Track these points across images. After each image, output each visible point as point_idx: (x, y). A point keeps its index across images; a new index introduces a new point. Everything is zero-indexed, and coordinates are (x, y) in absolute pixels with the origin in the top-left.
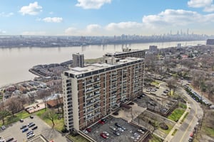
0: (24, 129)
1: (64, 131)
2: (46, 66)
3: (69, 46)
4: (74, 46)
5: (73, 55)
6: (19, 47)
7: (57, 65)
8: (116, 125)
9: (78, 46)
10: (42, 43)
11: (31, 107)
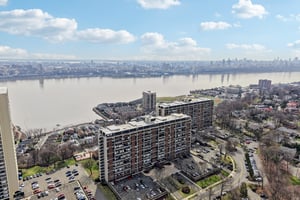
0: (69, 174)
1: (97, 181)
2: (112, 105)
3: (146, 76)
4: (152, 76)
5: (144, 93)
6: (88, 77)
7: (125, 104)
8: (141, 182)
9: (157, 76)
10: (114, 72)
11: (79, 155)
